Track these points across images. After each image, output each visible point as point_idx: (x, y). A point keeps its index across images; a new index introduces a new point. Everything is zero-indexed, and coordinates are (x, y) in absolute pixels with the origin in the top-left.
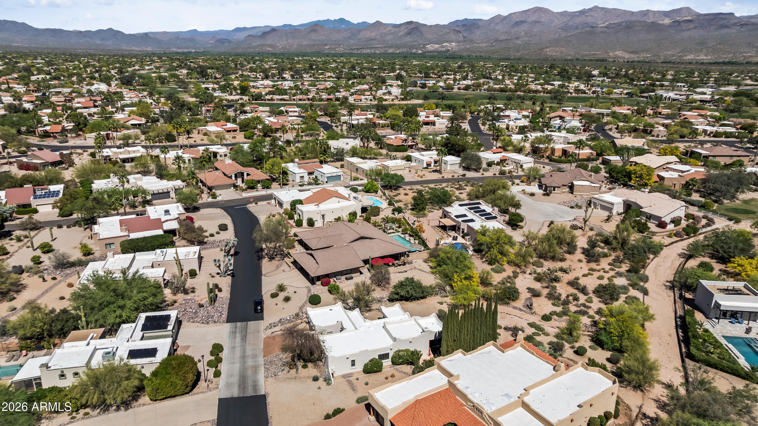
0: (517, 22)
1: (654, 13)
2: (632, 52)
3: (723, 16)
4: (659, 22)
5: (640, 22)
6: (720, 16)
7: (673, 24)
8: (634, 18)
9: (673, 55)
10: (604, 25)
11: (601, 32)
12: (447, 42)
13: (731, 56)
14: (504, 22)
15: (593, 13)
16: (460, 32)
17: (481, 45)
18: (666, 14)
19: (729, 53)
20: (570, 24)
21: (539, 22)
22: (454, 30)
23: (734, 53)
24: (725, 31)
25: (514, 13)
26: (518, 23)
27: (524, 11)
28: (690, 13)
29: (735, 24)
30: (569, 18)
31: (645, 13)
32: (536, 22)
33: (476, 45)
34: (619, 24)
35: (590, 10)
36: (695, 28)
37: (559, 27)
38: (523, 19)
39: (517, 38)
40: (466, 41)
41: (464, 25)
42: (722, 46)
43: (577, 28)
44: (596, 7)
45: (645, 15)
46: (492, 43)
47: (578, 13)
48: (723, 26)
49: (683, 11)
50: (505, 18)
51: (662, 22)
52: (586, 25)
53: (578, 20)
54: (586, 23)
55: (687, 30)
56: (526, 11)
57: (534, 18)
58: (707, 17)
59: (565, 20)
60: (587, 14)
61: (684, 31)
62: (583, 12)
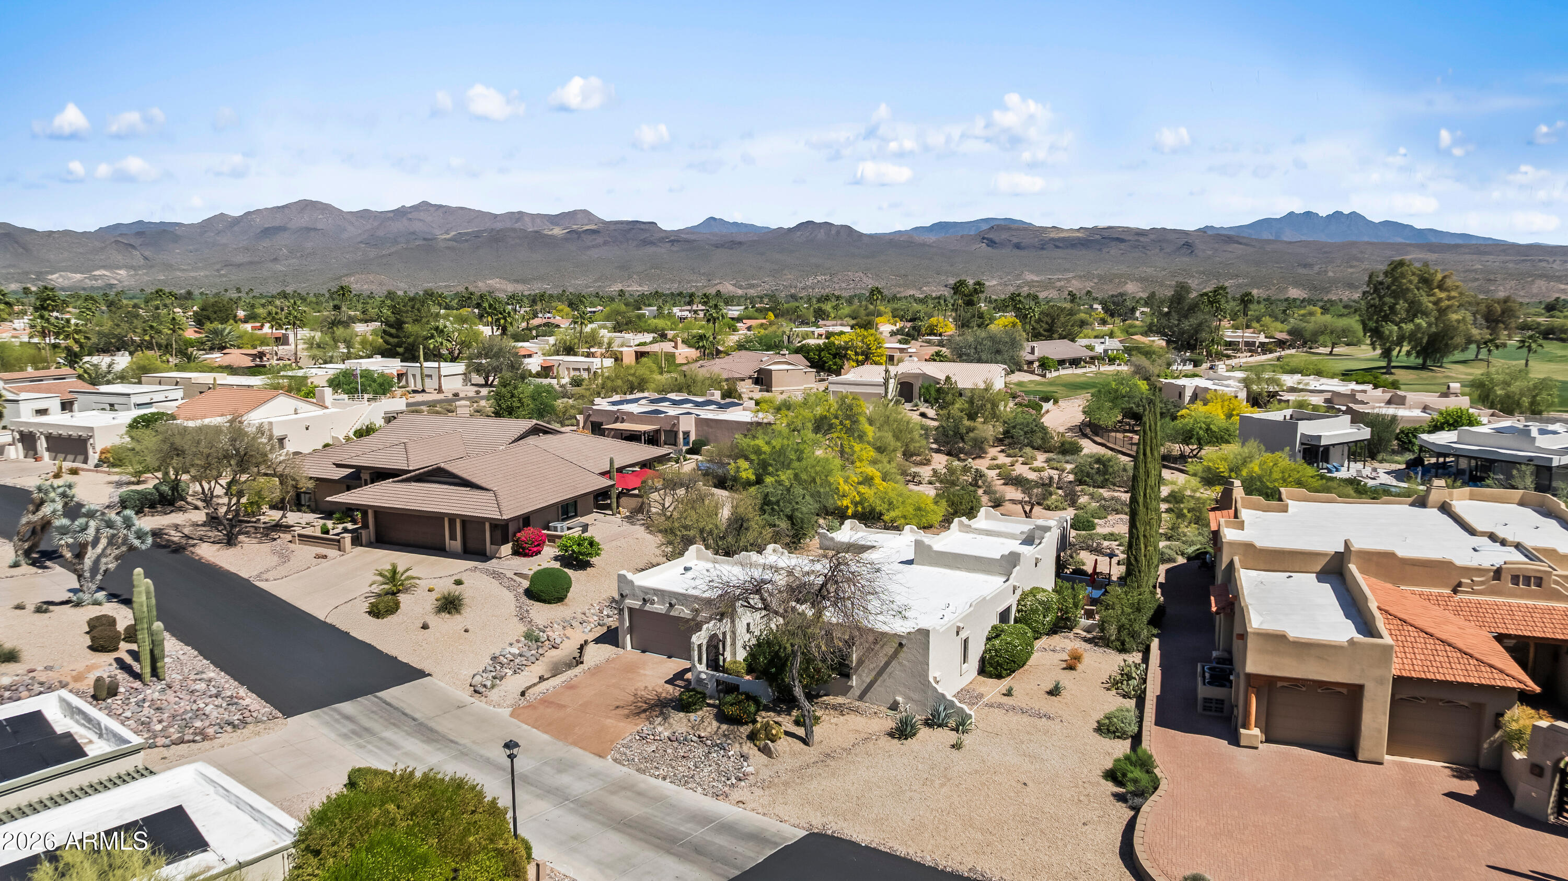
0: (267, 229)
1: (534, 217)
2: (517, 281)
3: (643, 226)
4: (546, 232)
5: (514, 230)
6: (638, 226)
7: (569, 236)
8: (499, 226)
9: (587, 287)
10: (448, 236)
11: (448, 248)
12: (104, 267)
13: (676, 286)
14: (236, 228)
15: (422, 215)
16: (133, 247)
17: (192, 274)
18: (554, 220)
19: (673, 281)
20: (381, 233)
21: (315, 229)
22: (117, 242)
23: (680, 282)
24: (650, 250)
25: (258, 211)
26: (268, 232)
27: (278, 207)
28: (589, 220)
29: (662, 240)
30: (376, 224)
31: (517, 216)
32: (308, 229)
33: (179, 274)
34: (477, 235)
35: (415, 208)
36: (605, 243)
37: (359, 239)
38: (277, 223)
39: (276, 260)
40: (152, 267)
41: (140, 234)
42: (658, 272)
43: (395, 241)
44: (425, 203)
45: (518, 220)
46: (218, 270)
47: (392, 215)
48: (646, 243)
49: (579, 216)
50: (237, 221)
51: (550, 233)
52: (414, 237)
53: (399, 226)
54: (414, 233)
55: (593, 247)
56: (283, 207)
57: (303, 220)
58: (619, 226)
59: (369, 226)
60: (410, 216)
61: (589, 248)
62: (401, 212)
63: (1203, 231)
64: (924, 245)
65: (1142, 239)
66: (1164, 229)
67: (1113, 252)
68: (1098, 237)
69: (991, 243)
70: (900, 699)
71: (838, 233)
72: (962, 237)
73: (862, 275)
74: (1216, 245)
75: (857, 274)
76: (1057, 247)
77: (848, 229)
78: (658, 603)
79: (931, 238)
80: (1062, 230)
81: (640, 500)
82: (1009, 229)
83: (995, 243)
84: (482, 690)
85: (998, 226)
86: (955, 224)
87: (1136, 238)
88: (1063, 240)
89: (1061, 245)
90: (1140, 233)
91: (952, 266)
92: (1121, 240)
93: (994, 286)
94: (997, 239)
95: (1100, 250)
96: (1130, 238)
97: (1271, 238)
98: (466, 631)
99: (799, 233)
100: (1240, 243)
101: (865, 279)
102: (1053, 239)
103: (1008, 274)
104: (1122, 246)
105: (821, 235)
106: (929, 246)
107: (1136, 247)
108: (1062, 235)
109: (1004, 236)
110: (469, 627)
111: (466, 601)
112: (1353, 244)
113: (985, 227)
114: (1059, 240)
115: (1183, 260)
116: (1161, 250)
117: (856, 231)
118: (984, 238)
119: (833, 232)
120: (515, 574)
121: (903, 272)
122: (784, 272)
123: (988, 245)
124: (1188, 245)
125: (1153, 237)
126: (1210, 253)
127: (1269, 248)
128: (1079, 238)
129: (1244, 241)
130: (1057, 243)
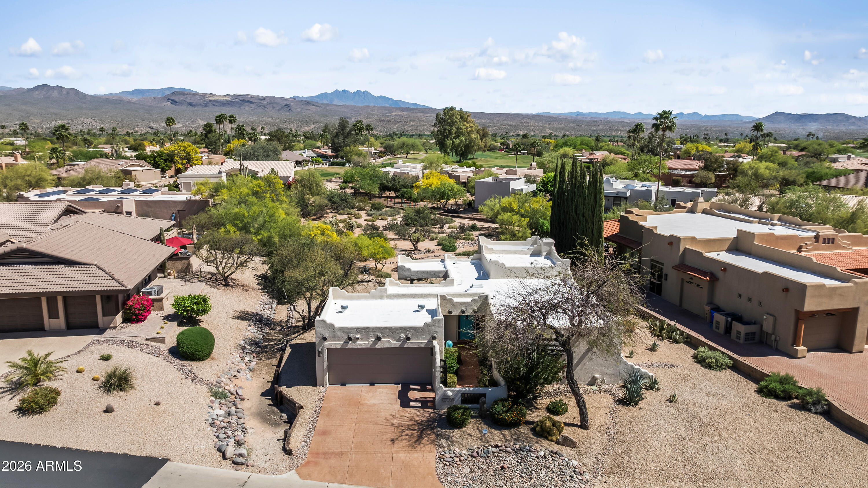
63: (294, 98)
64: (130, 102)
65: (262, 102)
66: (273, 97)
67: (247, 109)
68: (237, 100)
69: (174, 102)
70: (597, 375)
71: (68, 93)
72: (154, 98)
73: (92, 120)
74: (302, 106)
75: (88, 120)
76: (214, 105)
77: (76, 92)
78: (362, 339)
79: (134, 99)
80: (217, 96)
81: (186, 262)
82: (184, 94)
83: (176, 102)
84: (240, 460)
85: (177, 92)
86: (148, 91)
87: (259, 101)
88: (217, 101)
89: (217, 104)
90: (261, 99)
91: (151, 115)
92: (251, 102)
93: (181, 127)
94: (177, 100)
95: (239, 107)
96: (256, 101)
97: (327, 103)
98: (157, 404)
99: (37, 92)
100: (314, 105)
101: (94, 123)
102: (211, 101)
103: (187, 121)
104: (252, 105)
105: (55, 94)
106: (134, 103)
107: (260, 106)
108: (216, 98)
109: (182, 98)
110: (156, 400)
111: (133, 375)
112: (368, 107)
113: (168, 93)
114: (215, 101)
115: (285, 114)
116: (273, 108)
117: (81, 93)
118: (169, 99)
119: (64, 92)
120: (146, 340)
121: (119, 119)
122: (31, 117)
123: (172, 103)
124: (287, 106)
125: (268, 101)
126: (299, 110)
127: (329, 108)
128: (226, 100)
129: (316, 104)
130: (214, 103)
